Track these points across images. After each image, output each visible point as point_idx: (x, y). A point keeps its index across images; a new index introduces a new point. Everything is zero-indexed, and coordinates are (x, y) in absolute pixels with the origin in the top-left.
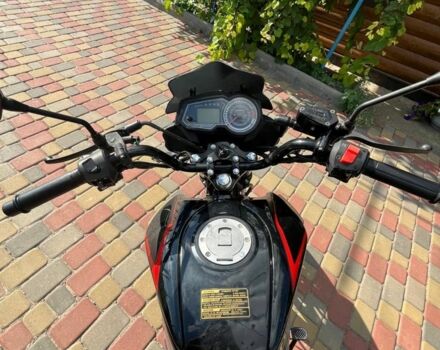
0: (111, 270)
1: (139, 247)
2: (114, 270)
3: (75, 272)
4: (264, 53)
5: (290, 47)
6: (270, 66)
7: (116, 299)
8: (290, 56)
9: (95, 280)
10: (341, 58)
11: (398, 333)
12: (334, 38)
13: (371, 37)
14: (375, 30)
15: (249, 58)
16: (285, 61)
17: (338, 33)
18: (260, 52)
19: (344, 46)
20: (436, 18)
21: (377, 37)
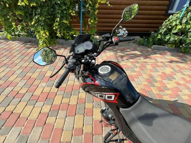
0: (63, 129)
1: (66, 116)
2: (64, 128)
3: (51, 139)
4: (60, 40)
5: (68, 34)
6: (65, 43)
7: (72, 135)
8: (70, 37)
9: (60, 136)
10: (85, 32)
11: (145, 89)
12: (80, 27)
13: (90, 23)
14: (90, 21)
15: (55, 43)
16: (69, 39)
17: (80, 25)
18: (58, 40)
19: (84, 29)
20: (102, 13)
21: (92, 23)
